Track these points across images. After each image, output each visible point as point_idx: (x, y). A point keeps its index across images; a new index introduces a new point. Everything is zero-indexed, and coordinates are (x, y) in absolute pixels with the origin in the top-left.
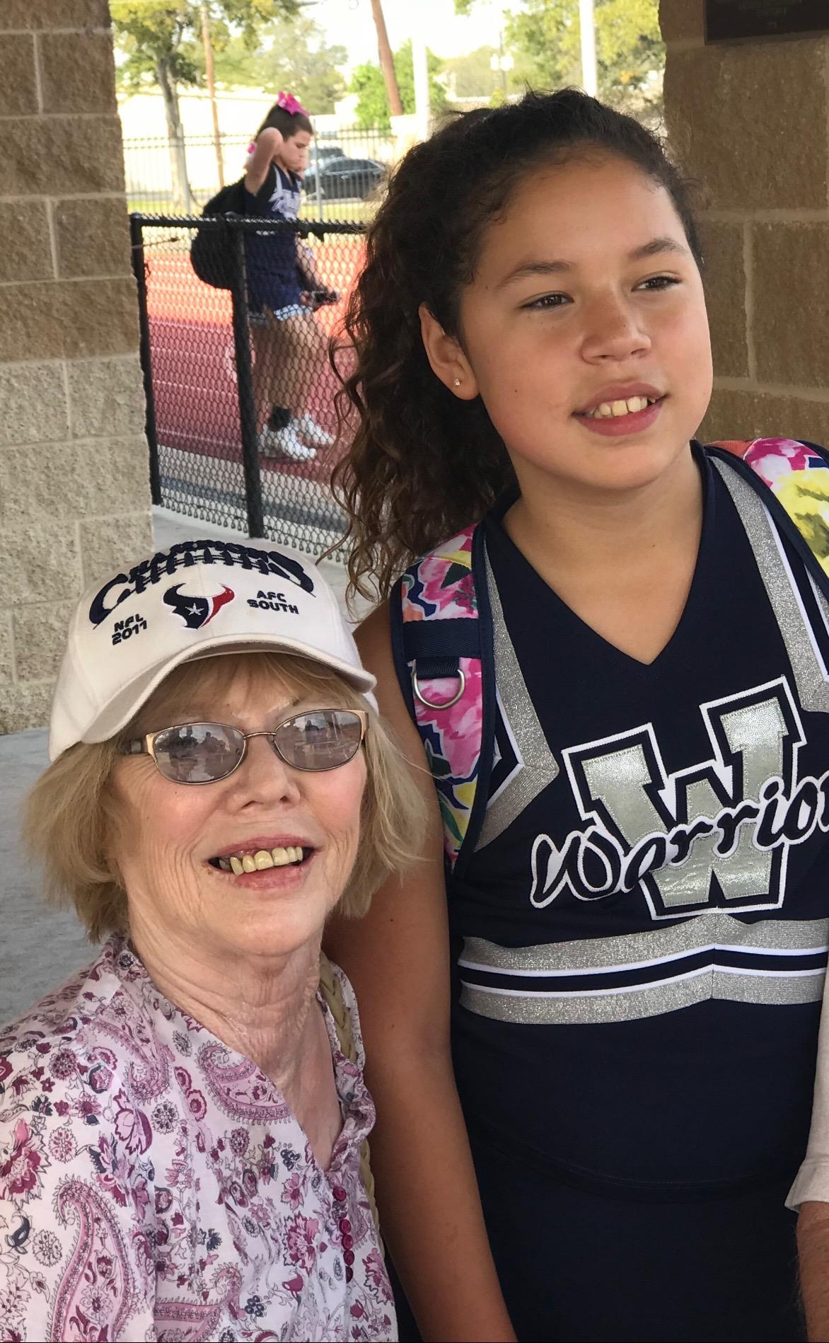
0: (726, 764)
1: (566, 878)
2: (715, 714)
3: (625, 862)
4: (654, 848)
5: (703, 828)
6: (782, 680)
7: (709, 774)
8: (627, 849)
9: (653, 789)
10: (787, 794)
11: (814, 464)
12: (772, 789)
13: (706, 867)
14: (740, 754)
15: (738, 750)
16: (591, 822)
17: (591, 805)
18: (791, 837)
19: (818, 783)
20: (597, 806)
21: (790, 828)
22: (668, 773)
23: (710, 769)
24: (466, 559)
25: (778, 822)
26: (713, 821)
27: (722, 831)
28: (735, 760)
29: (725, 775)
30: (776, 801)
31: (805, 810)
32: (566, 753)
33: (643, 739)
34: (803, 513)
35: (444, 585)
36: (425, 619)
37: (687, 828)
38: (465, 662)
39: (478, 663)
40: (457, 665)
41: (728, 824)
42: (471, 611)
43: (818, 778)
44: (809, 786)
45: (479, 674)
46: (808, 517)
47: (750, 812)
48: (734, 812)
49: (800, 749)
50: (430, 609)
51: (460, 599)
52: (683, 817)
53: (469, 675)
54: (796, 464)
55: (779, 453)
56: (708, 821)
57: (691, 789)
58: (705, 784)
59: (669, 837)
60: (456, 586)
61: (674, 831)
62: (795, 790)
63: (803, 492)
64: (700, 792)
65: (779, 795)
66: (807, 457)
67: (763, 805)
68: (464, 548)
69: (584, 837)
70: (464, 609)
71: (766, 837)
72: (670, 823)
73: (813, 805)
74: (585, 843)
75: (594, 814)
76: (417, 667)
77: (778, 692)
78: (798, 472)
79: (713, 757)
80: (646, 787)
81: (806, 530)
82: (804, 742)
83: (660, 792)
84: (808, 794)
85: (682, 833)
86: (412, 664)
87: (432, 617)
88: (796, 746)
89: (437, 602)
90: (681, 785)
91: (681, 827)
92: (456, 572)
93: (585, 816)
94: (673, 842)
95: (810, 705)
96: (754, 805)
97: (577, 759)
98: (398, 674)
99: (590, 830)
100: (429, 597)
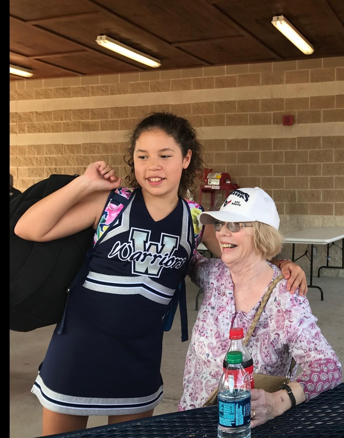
0: (161, 245)
1: (119, 253)
2: (164, 236)
3: (132, 254)
4: (139, 253)
5: (150, 255)
6: (179, 237)
7: (157, 245)
8: (134, 251)
9: (145, 242)
10: (169, 257)
11: (199, 208)
12: (167, 255)
13: (147, 265)
14: (164, 245)
15: (165, 244)
16: (130, 242)
17: (132, 239)
18: (165, 265)
19: (176, 259)
20: (133, 240)
21: (166, 264)
22: (150, 241)
23: (158, 245)
24: (132, 191)
25: (165, 262)
26: (153, 255)
27: (153, 258)
28: (163, 245)
29: (160, 247)
30: (166, 257)
31: (171, 262)
32: (132, 228)
33: (148, 233)
34: (194, 215)
35: (126, 192)
36: (119, 194)
37: (148, 253)
38: (121, 205)
39: (123, 206)
40: (119, 204)
41: (155, 257)
42: (128, 198)
43: (176, 257)
44: (174, 258)
45: (122, 208)
46: (194, 216)
47: (160, 257)
48: (158, 255)
49: (176, 250)
50: (121, 193)
51: (127, 195)
52: (148, 250)
53: (120, 207)
54: (197, 207)
55: (194, 204)
56: (152, 254)
57: (152, 246)
58: (155, 247)
59: (143, 253)
60: (128, 193)
61: (145, 252)
62: (171, 257)
63: (195, 212)
64: (153, 248)
65: (167, 257)
66: (199, 207)
67: (163, 257)
68: (133, 189)
69: (127, 245)
70: (127, 197)
71: (161, 263)
72: (145, 250)
73: (173, 262)
74: (127, 246)
75: (131, 241)
76: (112, 200)
77: (177, 238)
78: (196, 208)
79: (159, 242)
80: (144, 241)
81: (193, 218)
82: (177, 249)
83: (146, 244)
84: (173, 259)
85: (146, 253)
86: (111, 200)
87: (120, 194)
88: (175, 249)
89: (123, 193)
90: (151, 244)
91: (146, 252)
92: (129, 191)
93: (129, 241)
94: (144, 254)
95: (181, 244)
96: (162, 256)
97: (133, 230)
98: (108, 199)
99: (129, 244)
100: (122, 191)
